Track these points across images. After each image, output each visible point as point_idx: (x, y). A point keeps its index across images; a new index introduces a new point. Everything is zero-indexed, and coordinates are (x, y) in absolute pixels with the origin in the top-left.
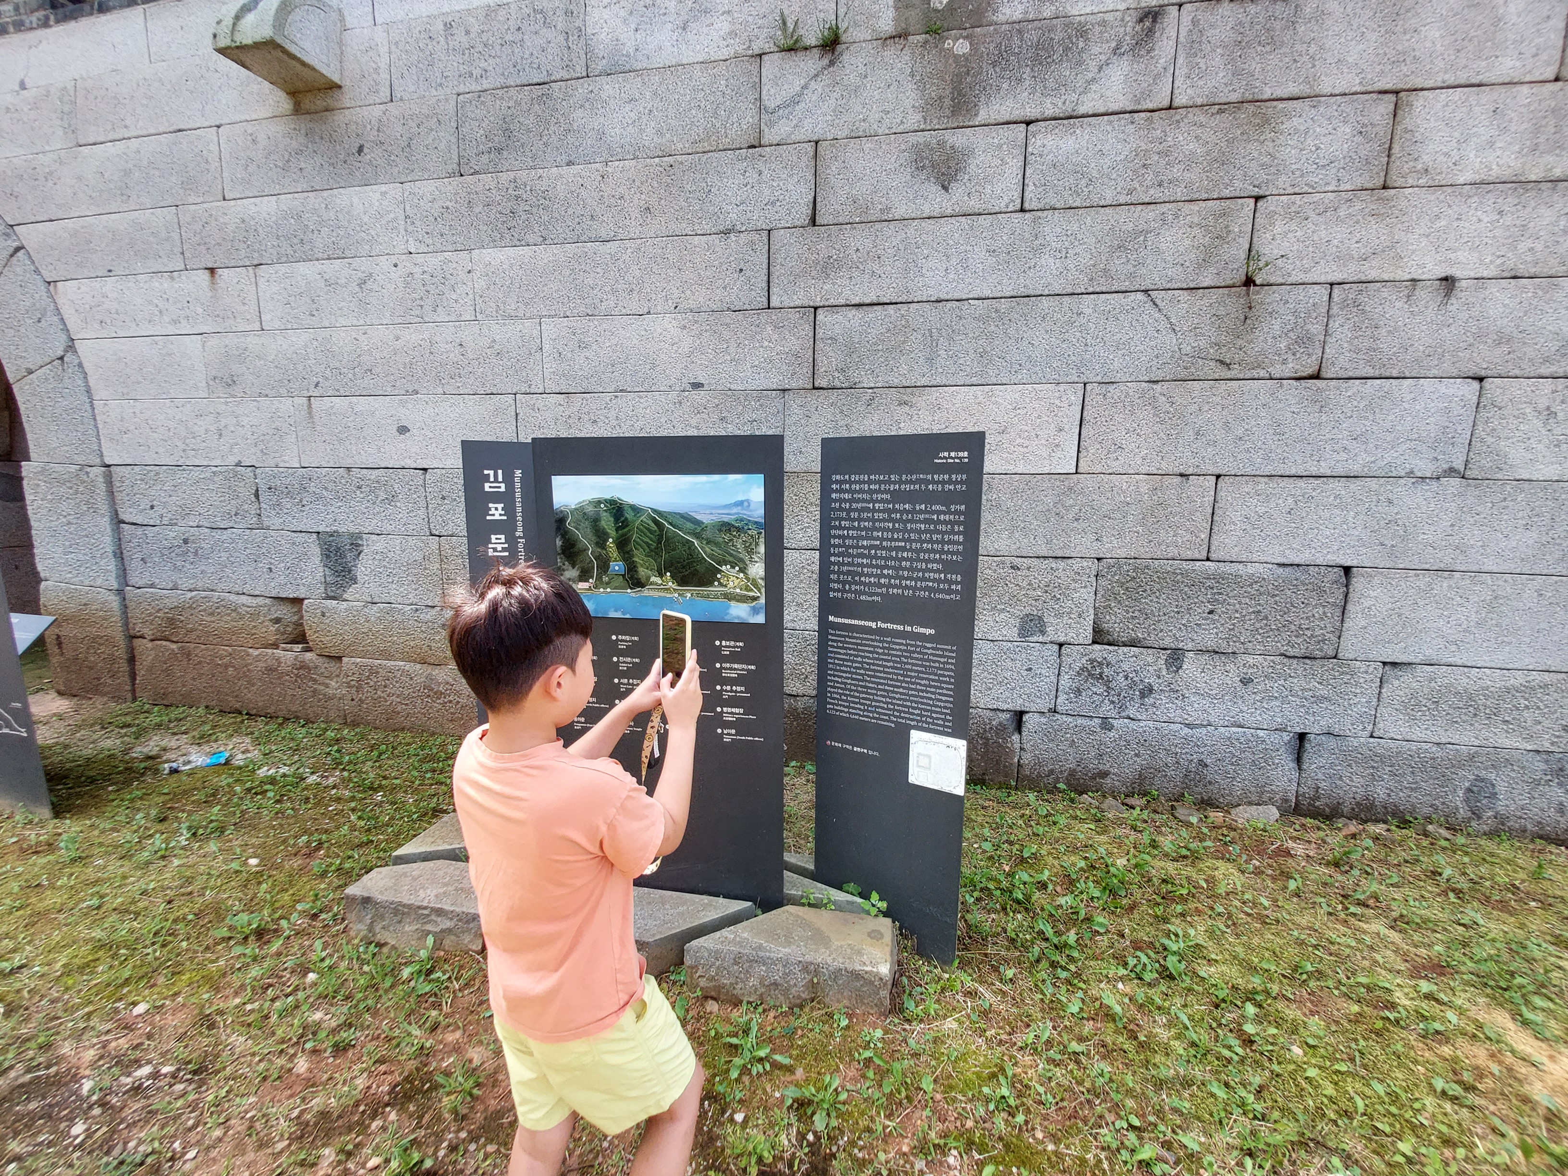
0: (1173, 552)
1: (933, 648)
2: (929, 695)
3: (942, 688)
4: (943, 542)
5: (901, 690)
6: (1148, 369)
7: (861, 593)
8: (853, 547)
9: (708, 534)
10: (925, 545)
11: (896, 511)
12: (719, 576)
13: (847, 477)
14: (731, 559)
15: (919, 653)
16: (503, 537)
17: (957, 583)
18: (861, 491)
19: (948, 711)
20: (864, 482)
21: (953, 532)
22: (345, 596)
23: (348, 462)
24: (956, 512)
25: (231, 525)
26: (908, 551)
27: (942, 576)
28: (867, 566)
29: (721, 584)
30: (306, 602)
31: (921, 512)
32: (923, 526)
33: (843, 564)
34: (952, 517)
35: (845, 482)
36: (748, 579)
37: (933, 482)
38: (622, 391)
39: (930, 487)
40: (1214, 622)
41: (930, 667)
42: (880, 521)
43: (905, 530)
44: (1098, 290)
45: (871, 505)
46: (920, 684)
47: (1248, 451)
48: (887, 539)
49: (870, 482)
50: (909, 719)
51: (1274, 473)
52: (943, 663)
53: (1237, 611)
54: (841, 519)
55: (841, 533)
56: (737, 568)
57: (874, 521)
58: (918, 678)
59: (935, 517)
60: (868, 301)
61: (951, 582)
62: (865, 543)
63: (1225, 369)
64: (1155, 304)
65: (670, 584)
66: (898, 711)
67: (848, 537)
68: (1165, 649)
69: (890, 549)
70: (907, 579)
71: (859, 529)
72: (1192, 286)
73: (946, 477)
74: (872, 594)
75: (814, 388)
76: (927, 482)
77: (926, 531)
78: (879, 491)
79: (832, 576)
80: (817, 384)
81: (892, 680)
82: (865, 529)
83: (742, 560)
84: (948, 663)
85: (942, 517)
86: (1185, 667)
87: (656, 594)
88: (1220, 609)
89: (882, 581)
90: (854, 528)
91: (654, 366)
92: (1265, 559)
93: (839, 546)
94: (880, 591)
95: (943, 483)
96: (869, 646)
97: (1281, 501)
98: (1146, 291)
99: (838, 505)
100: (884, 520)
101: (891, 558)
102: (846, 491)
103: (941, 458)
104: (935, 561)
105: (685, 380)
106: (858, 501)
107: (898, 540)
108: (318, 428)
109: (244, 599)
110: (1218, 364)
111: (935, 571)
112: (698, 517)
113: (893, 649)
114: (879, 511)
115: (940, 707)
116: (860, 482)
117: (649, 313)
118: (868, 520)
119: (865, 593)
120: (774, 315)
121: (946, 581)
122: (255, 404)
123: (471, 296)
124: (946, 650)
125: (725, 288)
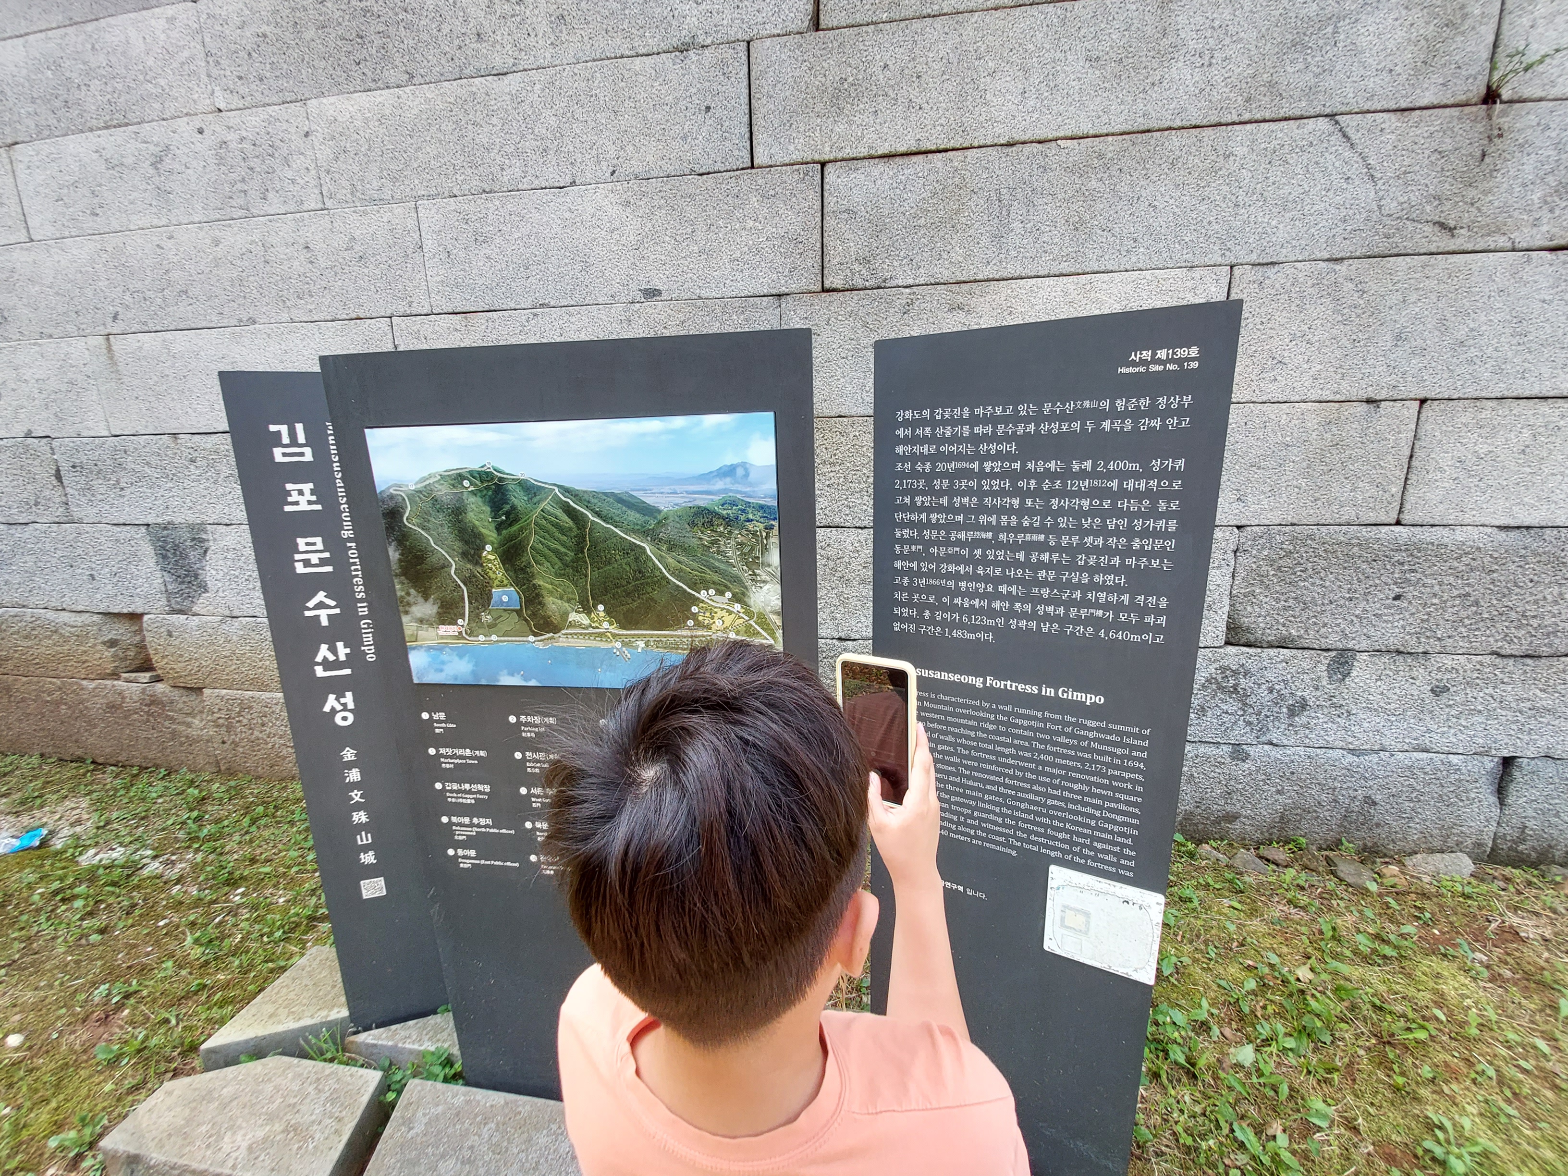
0: (1348, 514)
1: (1098, 729)
2: (1089, 810)
3: (1118, 801)
4: (1130, 533)
5: (1031, 797)
6: (1330, 241)
7: (953, 625)
8: (938, 543)
9: (670, 531)
10: (1089, 540)
11: (1027, 474)
12: (695, 609)
13: (926, 413)
14: (716, 578)
15: (1068, 736)
16: (318, 540)
17: (1158, 612)
18: (955, 439)
19: (1129, 841)
20: (962, 422)
21: (1153, 513)
22: (195, 609)
23: (173, 427)
24: (1163, 474)
25: (32, 518)
26: (1051, 550)
27: (1126, 598)
28: (967, 577)
29: (699, 625)
30: (146, 618)
31: (1083, 474)
32: (1086, 503)
33: (919, 574)
34: (1153, 483)
35: (923, 423)
36: (749, 613)
37: (1114, 414)
38: (542, 306)
39: (1106, 425)
40: (1401, 610)
41: (1092, 761)
42: (994, 494)
43: (1047, 511)
44: (1258, 116)
45: (976, 466)
46: (1071, 791)
47: (1471, 362)
48: (1009, 529)
49: (974, 421)
50: (1046, 846)
51: (1507, 394)
52: (1122, 757)
53: (1435, 595)
54: (914, 493)
55: (915, 517)
56: (728, 595)
57: (981, 494)
58: (1066, 778)
59: (1114, 484)
60: (903, 149)
61: (1144, 611)
62: (962, 536)
63: (1446, 235)
64: (1345, 135)
65: (606, 625)
66: (1024, 831)
67: (929, 525)
68: (1328, 650)
69: (1015, 547)
70: (1048, 602)
71: (951, 509)
72: (1404, 105)
73: (1144, 402)
74: (974, 629)
75: (824, 290)
76: (1099, 415)
77: (1092, 513)
78: (993, 438)
79: (897, 595)
80: (827, 284)
81: (1012, 777)
82: (963, 509)
83: (737, 580)
84: (1130, 758)
85: (1130, 485)
86: (1354, 673)
87: (581, 643)
88: (1410, 592)
89: (997, 605)
90: (940, 509)
91: (586, 267)
92: (1483, 520)
93: (911, 541)
94: (991, 622)
95: (1136, 416)
96: (970, 718)
97: (1512, 435)
98: (1331, 116)
99: (908, 466)
100: (1003, 493)
101: (1017, 564)
102: (924, 440)
103: (1134, 364)
104: (1110, 569)
105: (634, 286)
106: (950, 458)
107: (1031, 530)
108: (125, 379)
109: (65, 617)
110: (1437, 228)
111: (1109, 590)
112: (650, 500)
113: (1016, 726)
114: (992, 475)
115: (1112, 832)
116: (953, 422)
117: (573, 184)
118: (970, 492)
119: (961, 626)
120: (760, 178)
121: (1133, 607)
122: (37, 348)
123: (313, 172)
124: (1129, 735)
125: (684, 138)
